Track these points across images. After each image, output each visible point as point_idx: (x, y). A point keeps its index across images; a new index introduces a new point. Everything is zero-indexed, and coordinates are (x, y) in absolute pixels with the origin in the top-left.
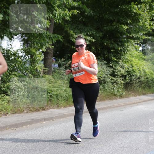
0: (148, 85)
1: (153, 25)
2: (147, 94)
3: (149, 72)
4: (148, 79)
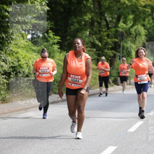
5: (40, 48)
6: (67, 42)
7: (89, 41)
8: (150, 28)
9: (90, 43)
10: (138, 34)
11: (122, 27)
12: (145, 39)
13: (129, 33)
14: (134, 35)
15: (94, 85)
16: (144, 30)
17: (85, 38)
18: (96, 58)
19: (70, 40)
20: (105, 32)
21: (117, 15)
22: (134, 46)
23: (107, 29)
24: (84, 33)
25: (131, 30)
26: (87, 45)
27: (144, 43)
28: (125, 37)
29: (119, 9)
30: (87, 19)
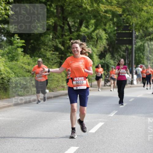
0: (4, 87)
1: (9, 9)
2: (3, 99)
3: (5, 71)
4: (3, 80)
5: (4, 51)
6: (30, 46)
7: (52, 45)
8: (111, 32)
9: (53, 46)
10: (99, 38)
11: (84, 31)
12: (106, 43)
13: (91, 37)
14: (95, 39)
15: (56, 88)
16: (105, 34)
17: (48, 42)
18: (59, 61)
19: (33, 43)
20: (68, 36)
21: (80, 20)
22: (95, 50)
23: (69, 33)
24: (47, 37)
25: (93, 34)
26: (51, 49)
27: (105, 47)
28: (87, 41)
29: (81, 14)
30: (51, 23)
